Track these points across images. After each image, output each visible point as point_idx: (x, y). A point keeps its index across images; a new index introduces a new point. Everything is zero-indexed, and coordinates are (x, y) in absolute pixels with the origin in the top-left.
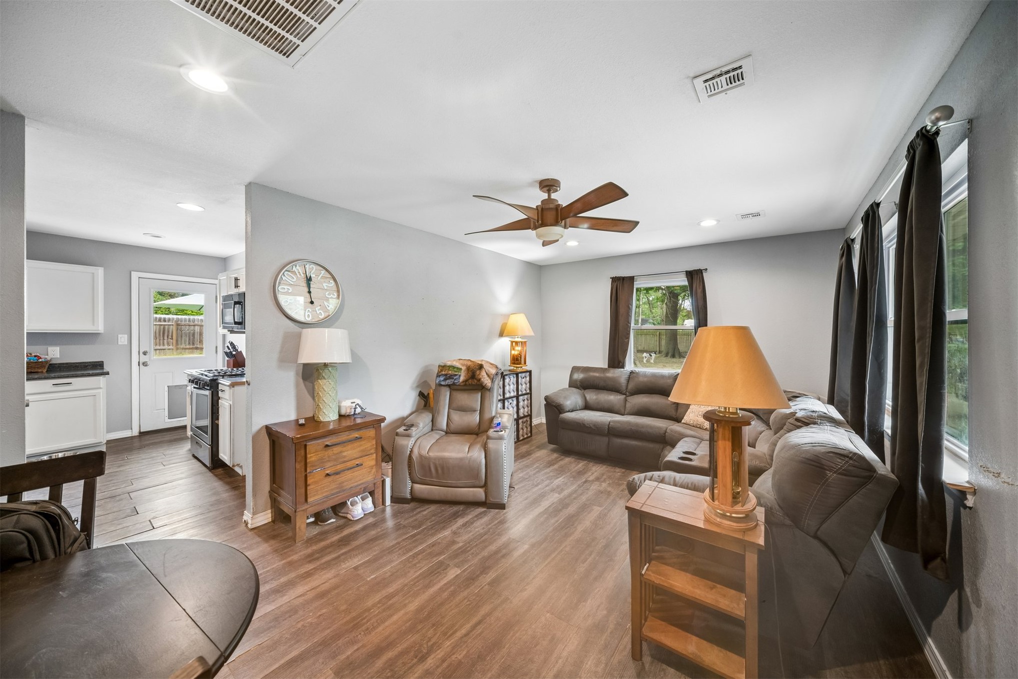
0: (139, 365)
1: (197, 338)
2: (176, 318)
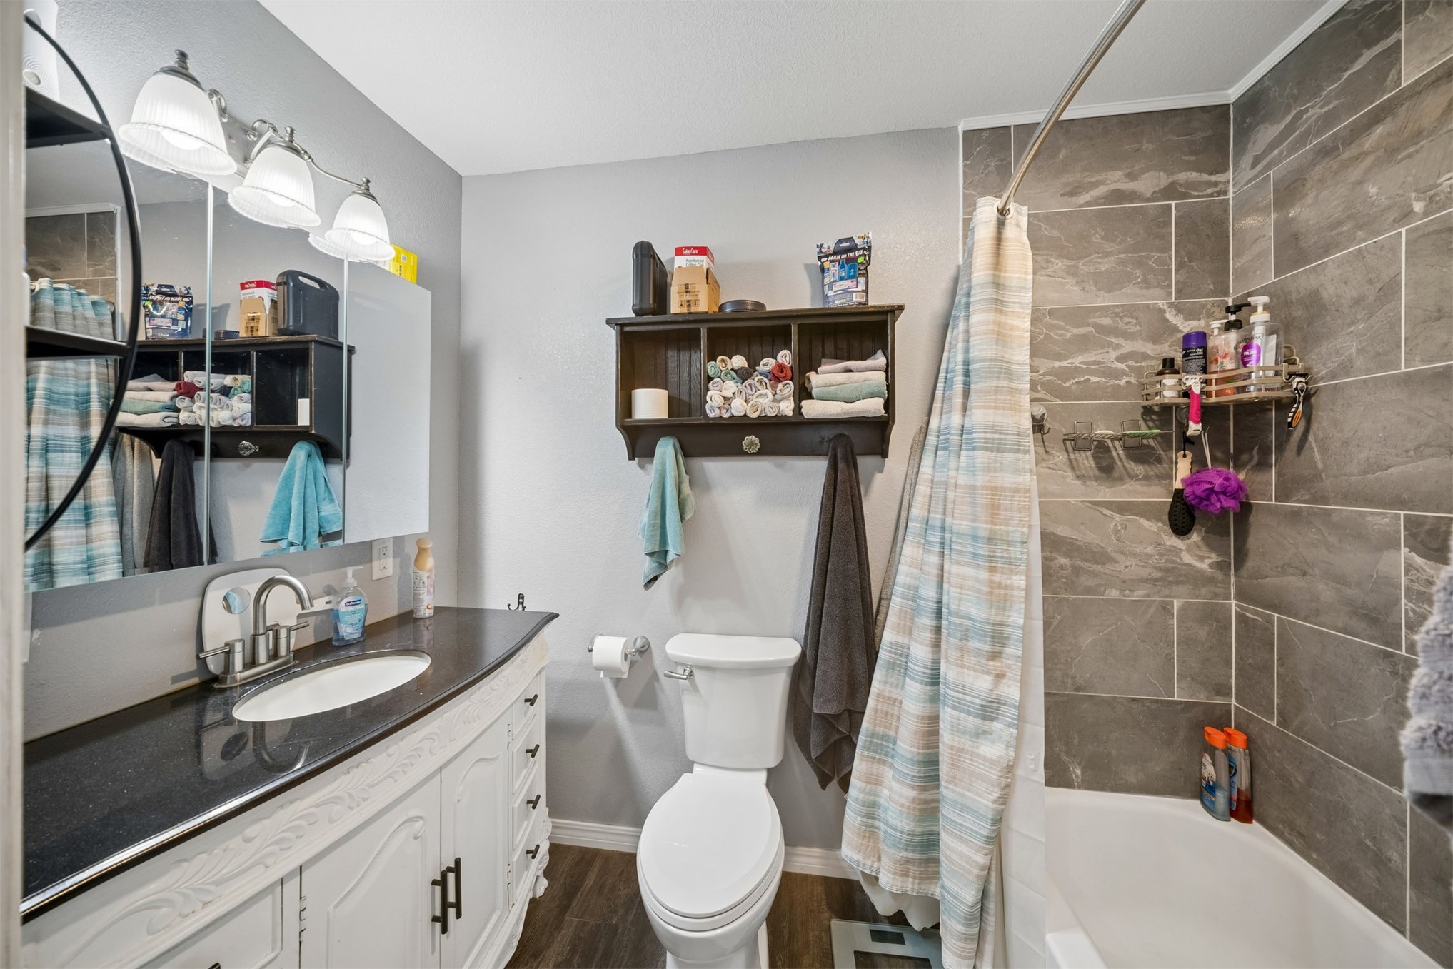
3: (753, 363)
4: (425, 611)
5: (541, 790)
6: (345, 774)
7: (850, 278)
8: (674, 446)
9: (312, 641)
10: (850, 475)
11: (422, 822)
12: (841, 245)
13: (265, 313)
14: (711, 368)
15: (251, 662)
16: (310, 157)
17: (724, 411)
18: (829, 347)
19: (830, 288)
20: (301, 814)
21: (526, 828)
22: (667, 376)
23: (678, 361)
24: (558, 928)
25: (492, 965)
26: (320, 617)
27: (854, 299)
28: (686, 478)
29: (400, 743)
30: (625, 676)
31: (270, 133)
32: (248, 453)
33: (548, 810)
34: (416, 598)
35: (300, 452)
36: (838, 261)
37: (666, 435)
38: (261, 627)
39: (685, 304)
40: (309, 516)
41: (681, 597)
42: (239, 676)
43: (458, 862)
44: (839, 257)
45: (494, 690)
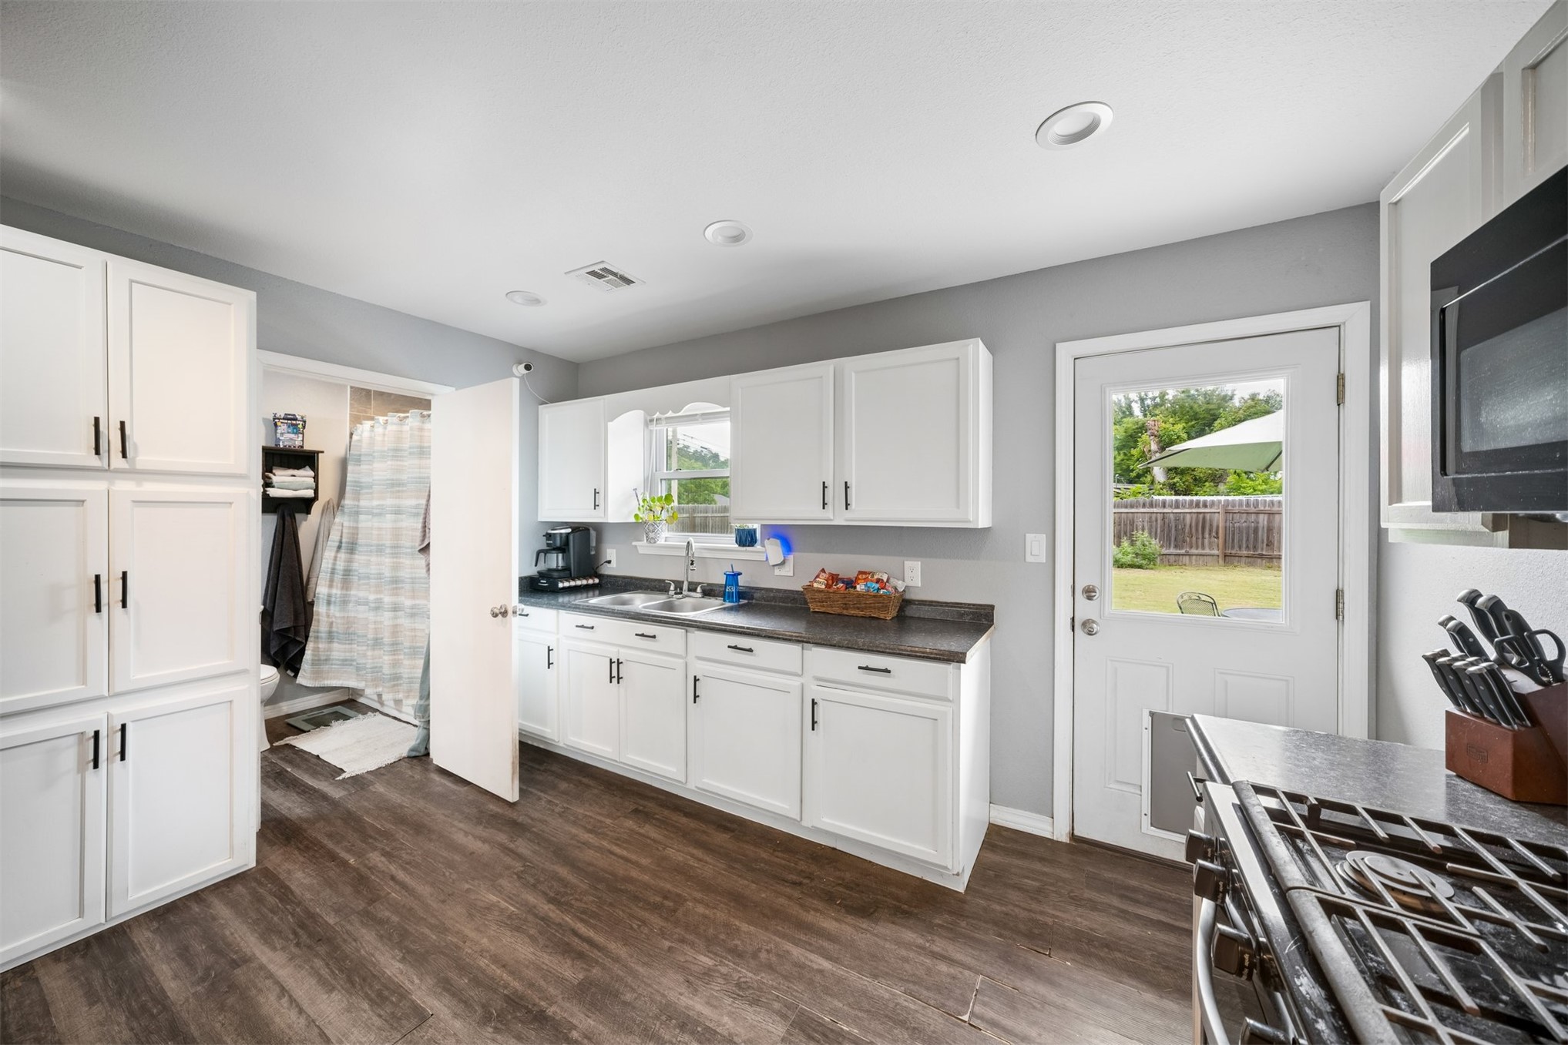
0: (1073, 630)
1: (1262, 535)
2: (1225, 501)
7: (293, 433)
10: (290, 521)
12: (287, 416)
18: (282, 463)
27: (296, 444)
44: (286, 421)
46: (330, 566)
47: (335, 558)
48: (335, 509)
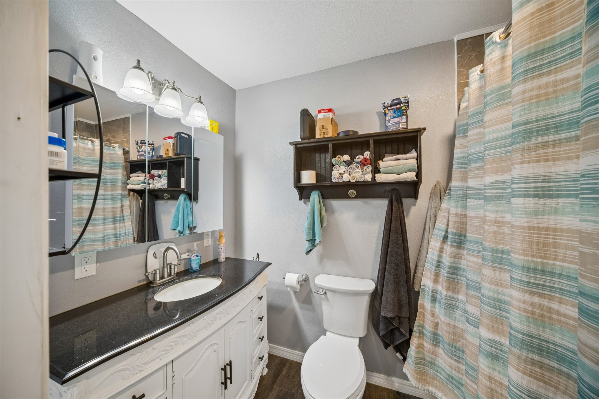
3: (353, 158)
4: (222, 259)
5: (265, 334)
6: (188, 326)
7: (398, 116)
8: (318, 194)
9: (183, 269)
10: (399, 207)
11: (217, 345)
12: (394, 102)
13: (171, 148)
14: (334, 161)
15: (162, 277)
16: (181, 91)
17: (340, 180)
18: (389, 148)
19: (389, 122)
20: (173, 340)
21: (258, 348)
22: (315, 164)
23: (320, 158)
24: (271, 389)
25: (247, 397)
26: (186, 261)
27: (401, 126)
28: (323, 208)
29: (208, 315)
30: (298, 290)
31: (167, 84)
32: (166, 198)
33: (267, 341)
34: (219, 254)
35: (182, 197)
36: (393, 109)
37: (314, 190)
38: (165, 264)
39: (322, 134)
40: (185, 221)
41: (322, 258)
42: (158, 282)
43: (230, 362)
44: (393, 107)
45: (245, 294)
46: (435, 258)
47: (441, 250)
48: (442, 193)
